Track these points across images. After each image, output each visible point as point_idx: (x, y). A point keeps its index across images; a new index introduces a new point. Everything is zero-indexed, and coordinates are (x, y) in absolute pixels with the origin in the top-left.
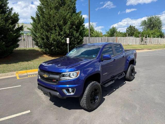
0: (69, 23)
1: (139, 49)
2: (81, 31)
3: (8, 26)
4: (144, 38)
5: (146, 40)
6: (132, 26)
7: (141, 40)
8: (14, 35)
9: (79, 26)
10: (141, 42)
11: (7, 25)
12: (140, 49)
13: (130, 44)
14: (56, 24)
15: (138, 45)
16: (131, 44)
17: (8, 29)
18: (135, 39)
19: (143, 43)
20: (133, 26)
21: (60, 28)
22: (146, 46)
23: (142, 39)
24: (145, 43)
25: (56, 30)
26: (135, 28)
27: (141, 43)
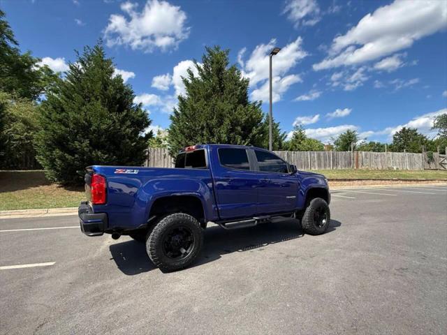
0: (227, 121)
1: (418, 180)
2: (254, 136)
3: (125, 130)
4: (436, 155)
5: (442, 159)
6: (407, 128)
7: (427, 159)
8: (133, 144)
9: (249, 126)
10: (429, 163)
11: (123, 129)
12: (421, 181)
13: (395, 168)
14: (205, 125)
15: (418, 171)
16: (397, 169)
17: (124, 135)
18: (409, 157)
19: (433, 166)
20: (412, 129)
21: (210, 132)
22: (442, 173)
23: (429, 157)
24: (439, 167)
25: (202, 135)
26: (416, 134)
27: (427, 166)
